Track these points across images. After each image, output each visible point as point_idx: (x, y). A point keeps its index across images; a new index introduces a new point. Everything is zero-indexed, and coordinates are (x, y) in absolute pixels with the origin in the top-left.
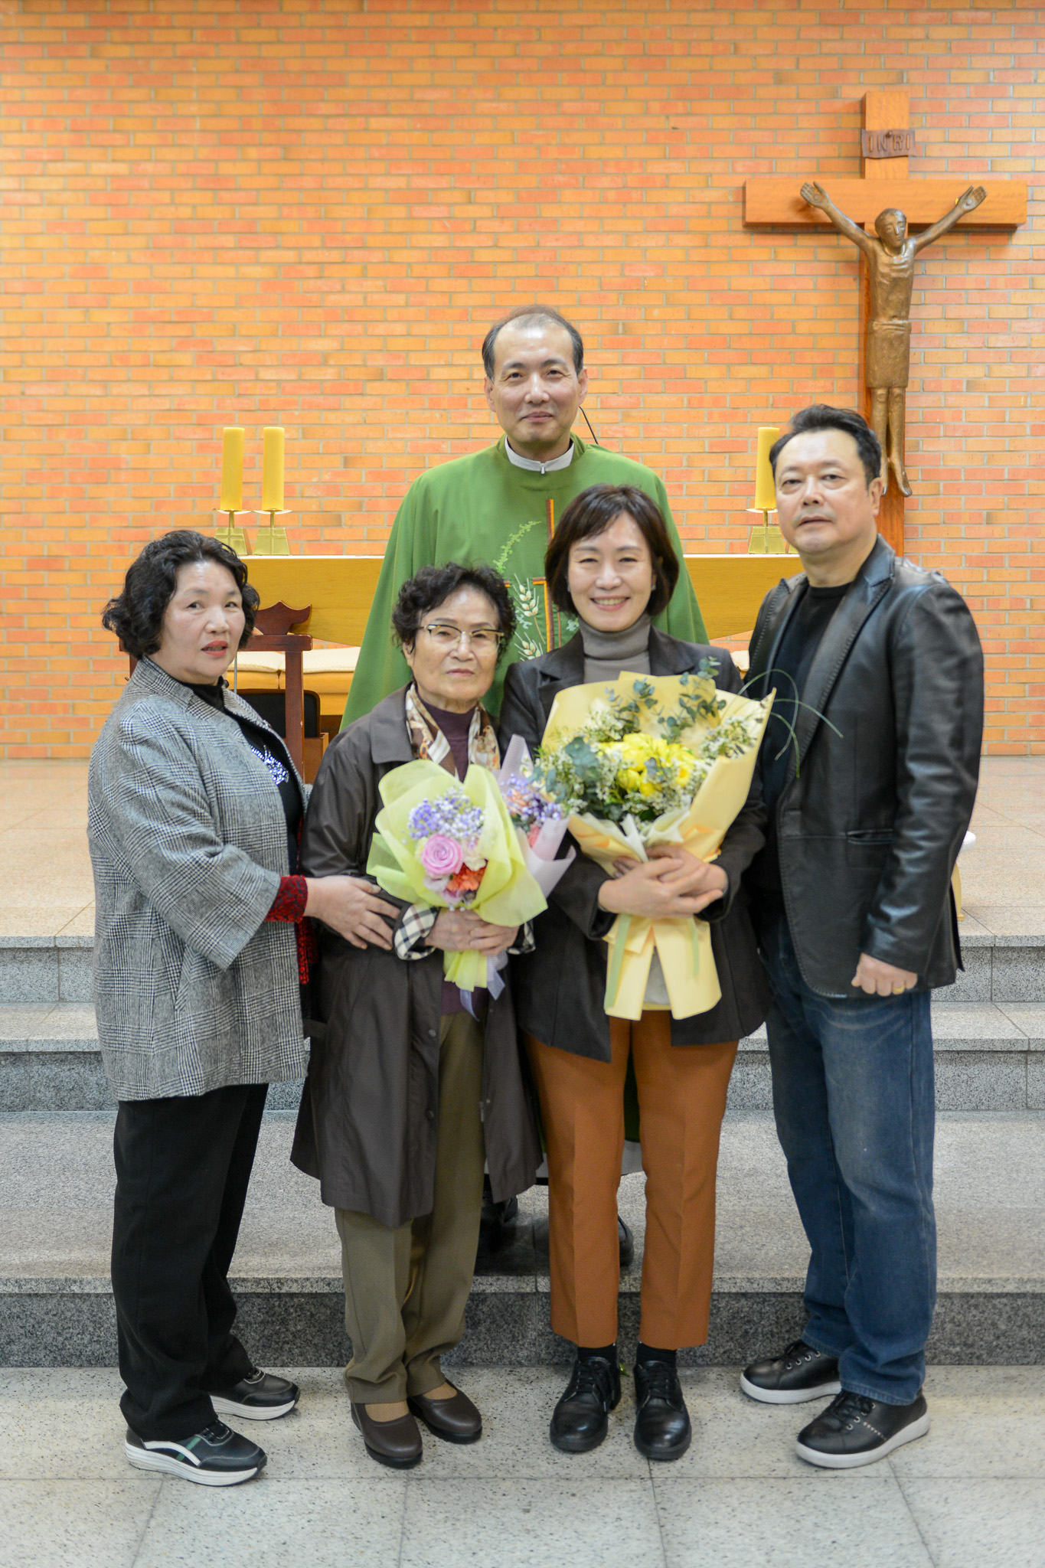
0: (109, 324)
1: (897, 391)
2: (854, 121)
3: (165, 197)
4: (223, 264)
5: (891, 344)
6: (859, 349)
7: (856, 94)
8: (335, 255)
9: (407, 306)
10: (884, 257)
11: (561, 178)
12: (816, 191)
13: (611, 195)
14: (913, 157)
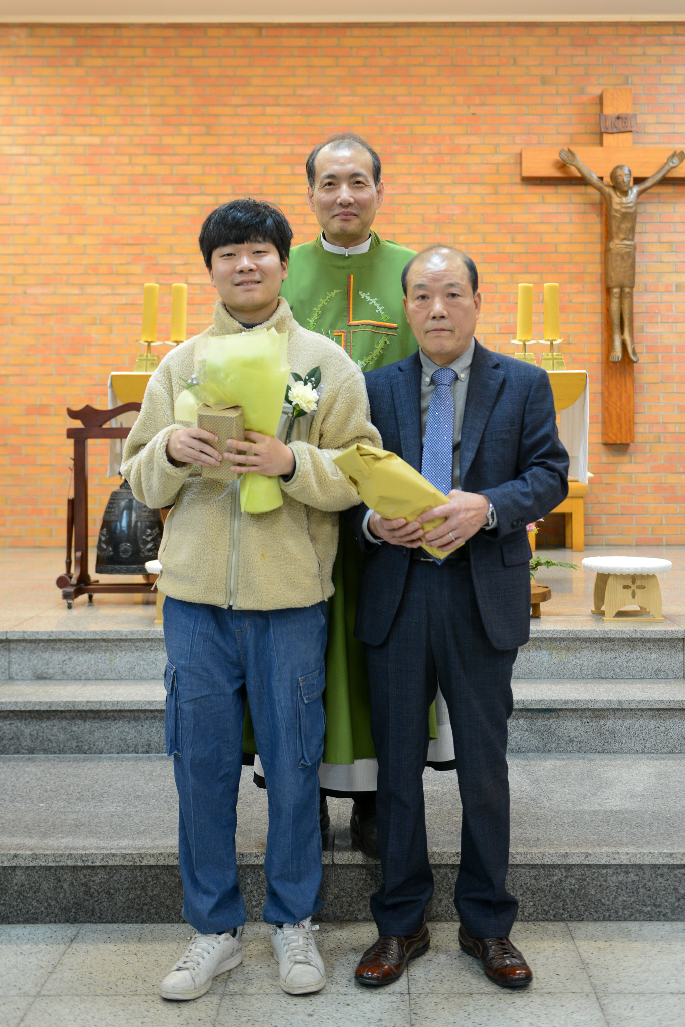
0: (85, 245)
1: (627, 290)
2: (596, 109)
3: (125, 160)
4: (164, 205)
5: (623, 258)
6: (601, 263)
7: (596, 91)
10: (616, 199)
11: (396, 148)
12: (570, 155)
13: (431, 159)
14: (637, 132)
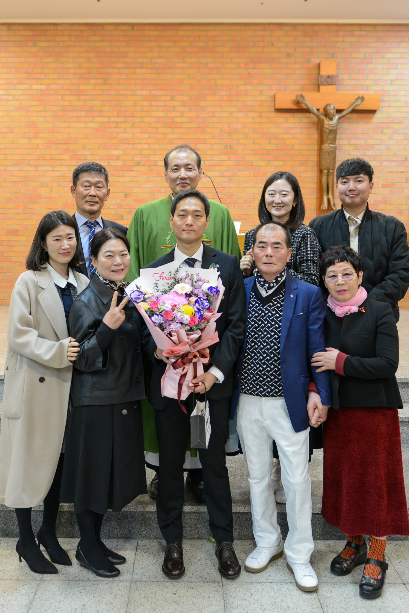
0: (38, 144)
1: (331, 171)
2: (315, 71)
3: (60, 98)
4: (80, 122)
5: (329, 154)
7: (316, 61)
8: (122, 119)
9: (149, 138)
10: (326, 121)
11: (206, 92)
12: (301, 97)
13: (225, 98)
14: (338, 84)
